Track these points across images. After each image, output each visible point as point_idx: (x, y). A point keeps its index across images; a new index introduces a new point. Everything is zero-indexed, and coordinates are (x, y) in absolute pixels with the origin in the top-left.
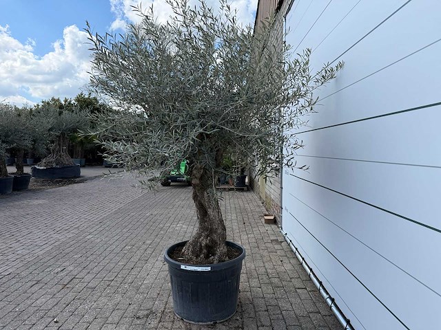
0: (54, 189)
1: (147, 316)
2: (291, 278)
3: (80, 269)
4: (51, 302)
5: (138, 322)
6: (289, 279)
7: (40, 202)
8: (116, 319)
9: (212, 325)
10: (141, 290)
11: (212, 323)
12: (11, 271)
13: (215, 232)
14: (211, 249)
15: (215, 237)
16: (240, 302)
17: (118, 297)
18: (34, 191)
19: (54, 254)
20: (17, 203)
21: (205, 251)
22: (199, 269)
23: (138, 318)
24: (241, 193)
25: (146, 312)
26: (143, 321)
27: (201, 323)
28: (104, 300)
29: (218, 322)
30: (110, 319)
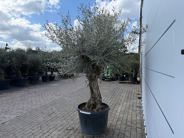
0: (63, 80)
1: (71, 130)
2: (137, 123)
3: (57, 110)
4: (43, 120)
5: (66, 131)
6: (135, 123)
7: (56, 85)
8: (60, 129)
9: (92, 137)
10: (73, 120)
11: (93, 136)
12: (36, 108)
13: (96, 99)
14: (94, 106)
15: (96, 101)
16: (109, 130)
17: (64, 121)
18: (56, 81)
19: (51, 104)
20: (49, 85)
21: (92, 106)
22: (86, 113)
23: (67, 130)
24: (134, 85)
25: (71, 128)
26: (68, 131)
27: (88, 136)
28: (59, 121)
29: (95, 136)
30: (58, 129)
